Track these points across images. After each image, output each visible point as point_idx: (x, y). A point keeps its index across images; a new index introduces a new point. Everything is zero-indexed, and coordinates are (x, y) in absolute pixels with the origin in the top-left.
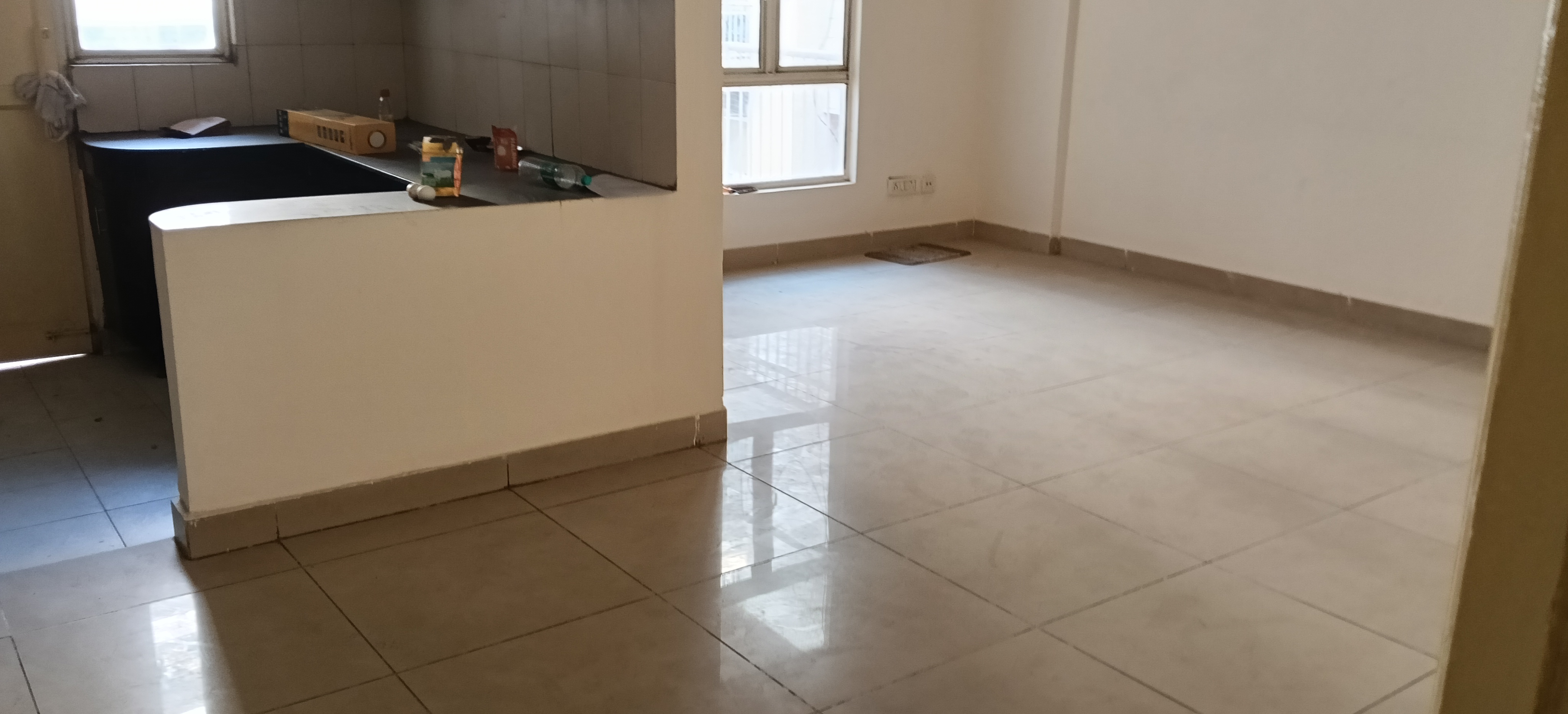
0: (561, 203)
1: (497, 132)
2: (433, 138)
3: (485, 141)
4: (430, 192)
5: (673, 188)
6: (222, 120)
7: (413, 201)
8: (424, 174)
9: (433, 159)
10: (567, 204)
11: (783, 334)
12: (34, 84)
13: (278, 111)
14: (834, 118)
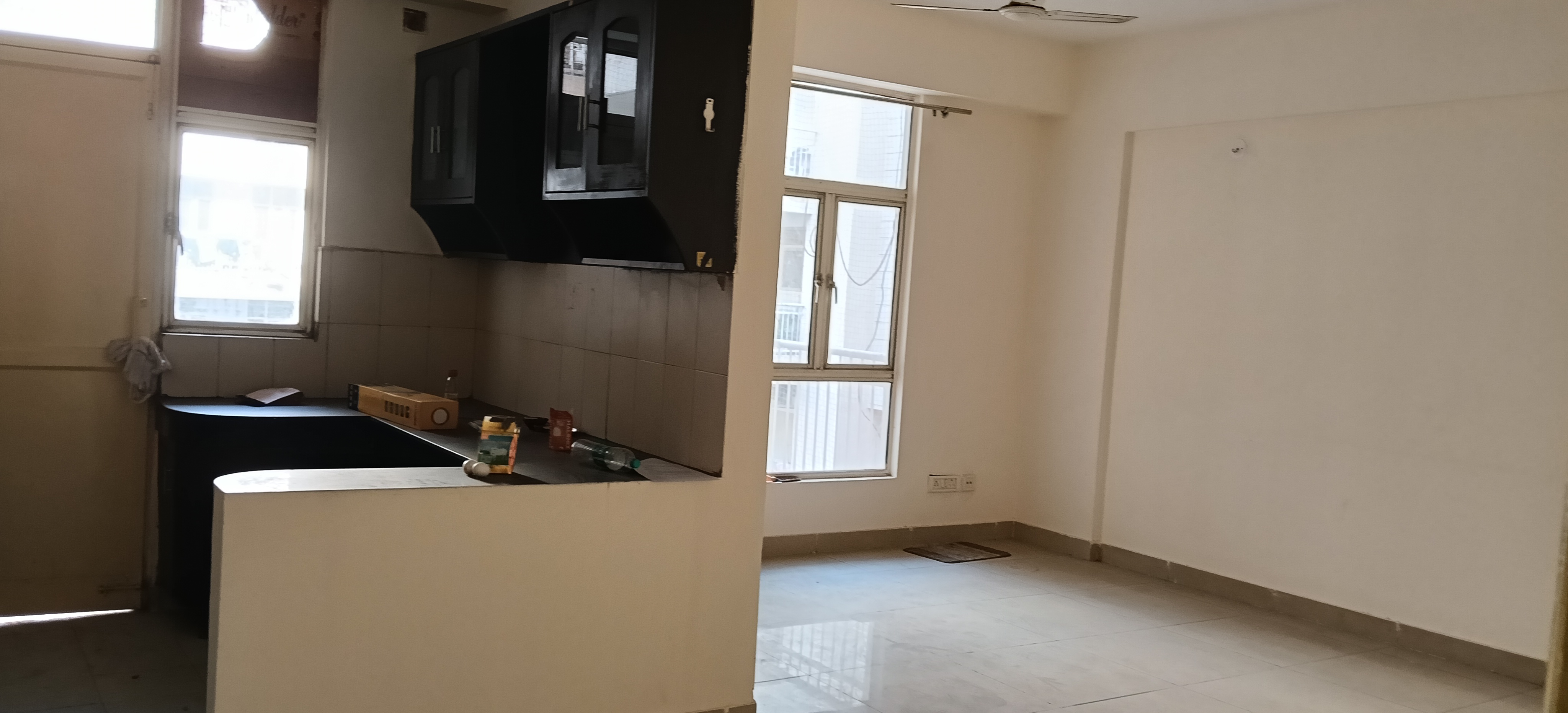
0: (609, 486)
1: (555, 414)
2: (493, 418)
3: (543, 421)
4: (484, 469)
5: (718, 474)
6: (297, 391)
7: (468, 477)
8: (481, 452)
9: (491, 437)
10: (615, 485)
11: (818, 626)
12: (125, 348)
13: (350, 385)
14: (877, 413)
